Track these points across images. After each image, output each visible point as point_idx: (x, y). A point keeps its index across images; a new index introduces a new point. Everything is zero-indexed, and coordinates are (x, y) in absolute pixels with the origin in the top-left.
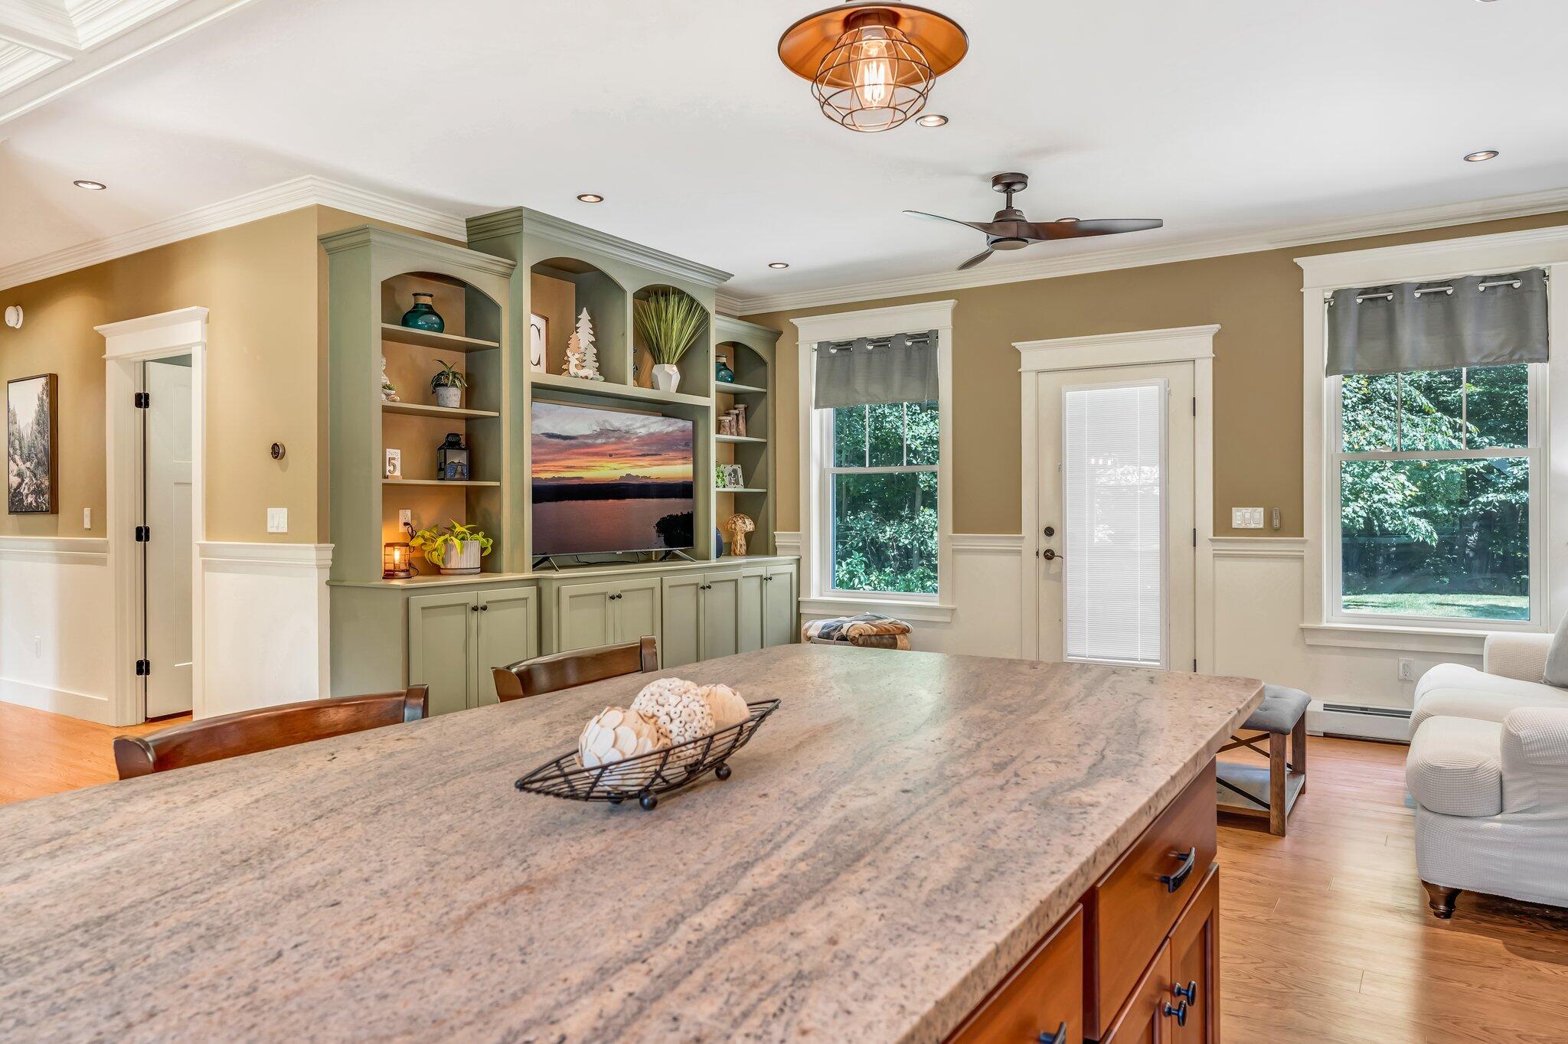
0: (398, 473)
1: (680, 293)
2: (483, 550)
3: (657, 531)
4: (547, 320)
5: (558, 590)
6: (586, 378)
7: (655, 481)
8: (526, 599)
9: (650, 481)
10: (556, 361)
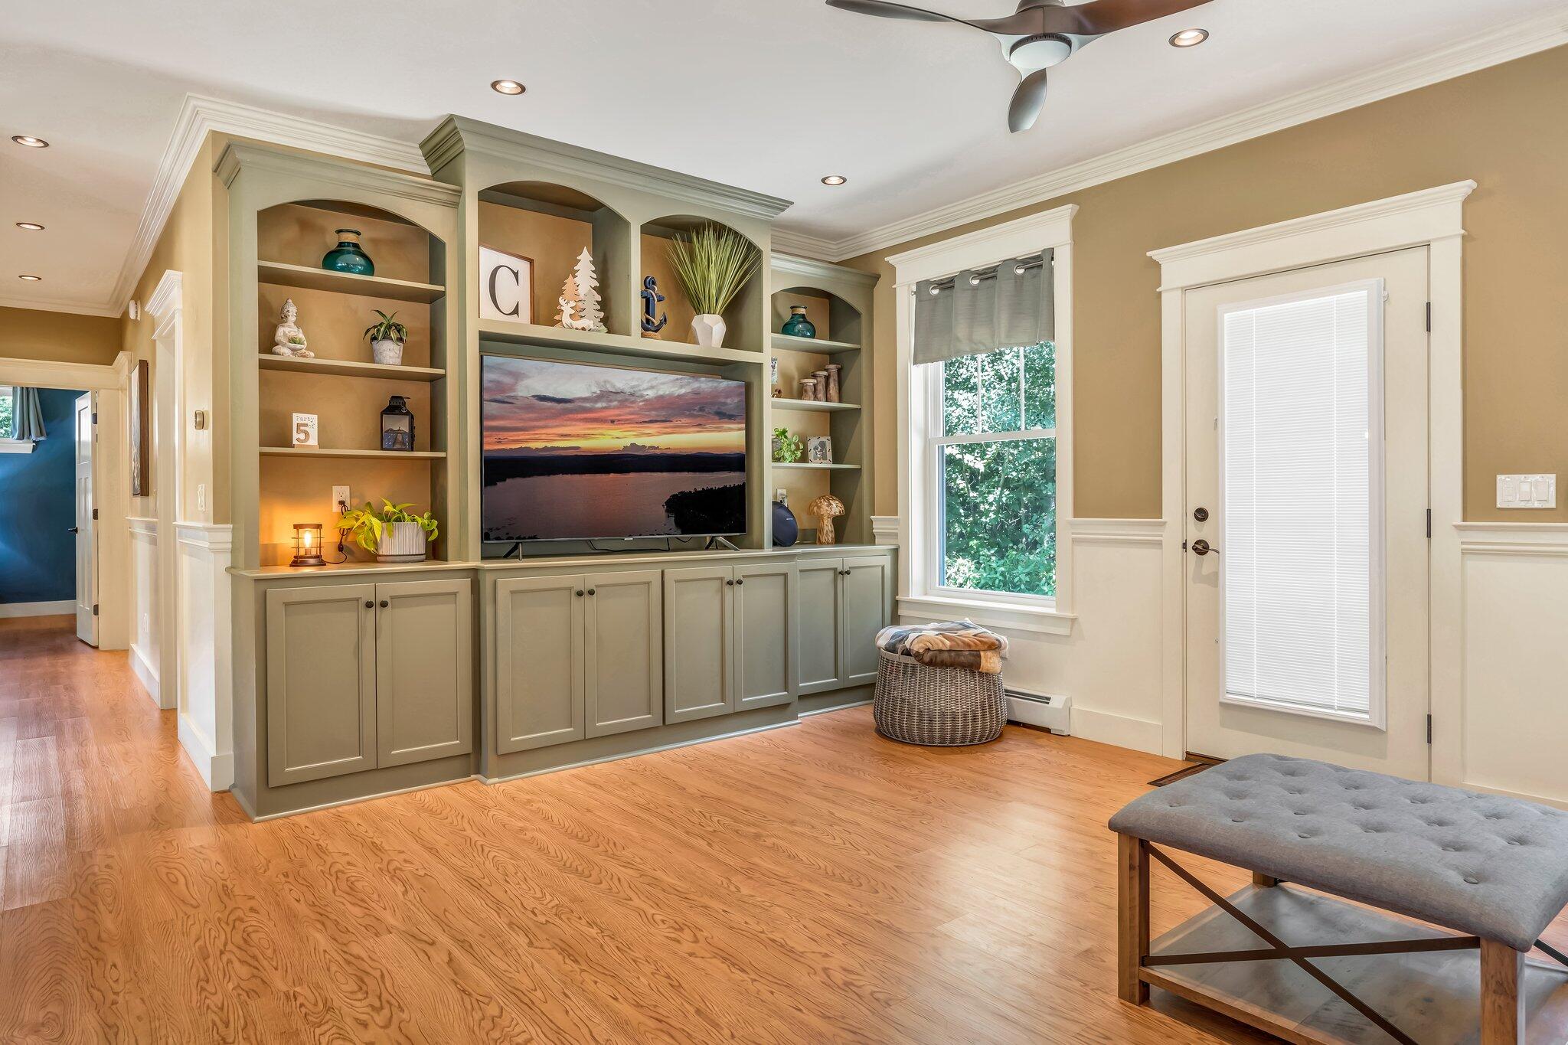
0: (313, 441)
1: (720, 230)
2: (429, 533)
3: (667, 511)
4: (531, 261)
5: (495, 582)
6: (583, 329)
7: (665, 451)
8: (455, 594)
9: (658, 452)
10: (545, 310)
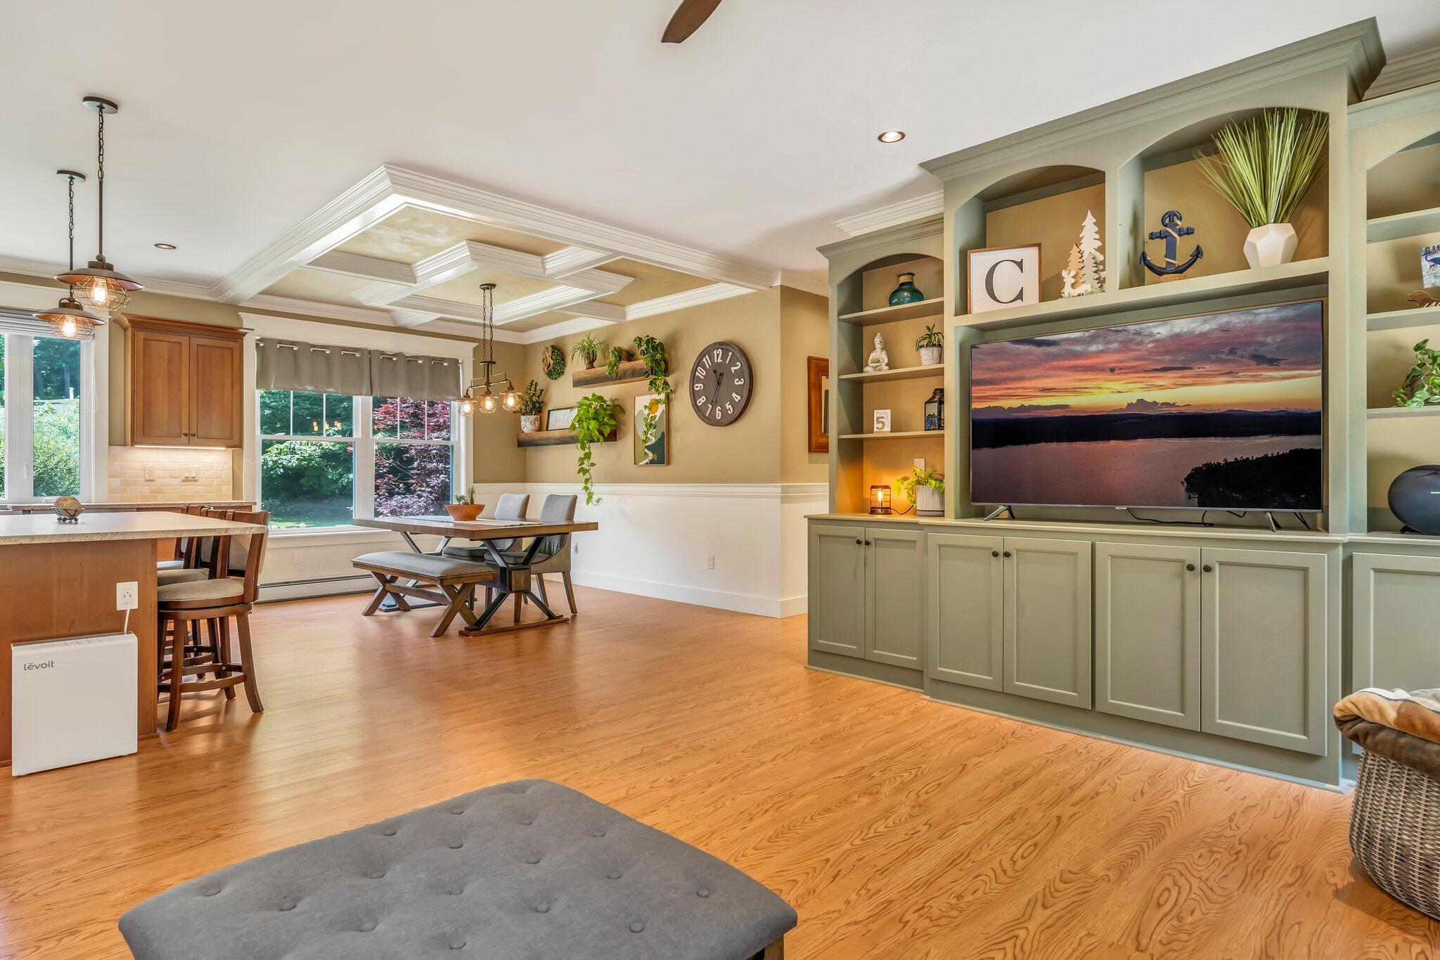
3: (1187, 490)
7: (1184, 410)
9: (1174, 411)
